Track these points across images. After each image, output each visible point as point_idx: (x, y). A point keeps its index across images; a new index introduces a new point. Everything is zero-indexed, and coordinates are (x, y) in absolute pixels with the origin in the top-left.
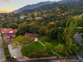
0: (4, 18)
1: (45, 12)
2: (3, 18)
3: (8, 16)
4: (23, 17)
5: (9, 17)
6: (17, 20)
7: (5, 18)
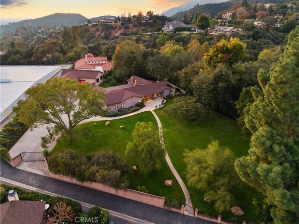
0: (120, 29)
1: (265, 9)
2: (117, 29)
3: (131, 25)
4: (171, 27)
5: (135, 26)
6: (151, 35)
7: (122, 31)
